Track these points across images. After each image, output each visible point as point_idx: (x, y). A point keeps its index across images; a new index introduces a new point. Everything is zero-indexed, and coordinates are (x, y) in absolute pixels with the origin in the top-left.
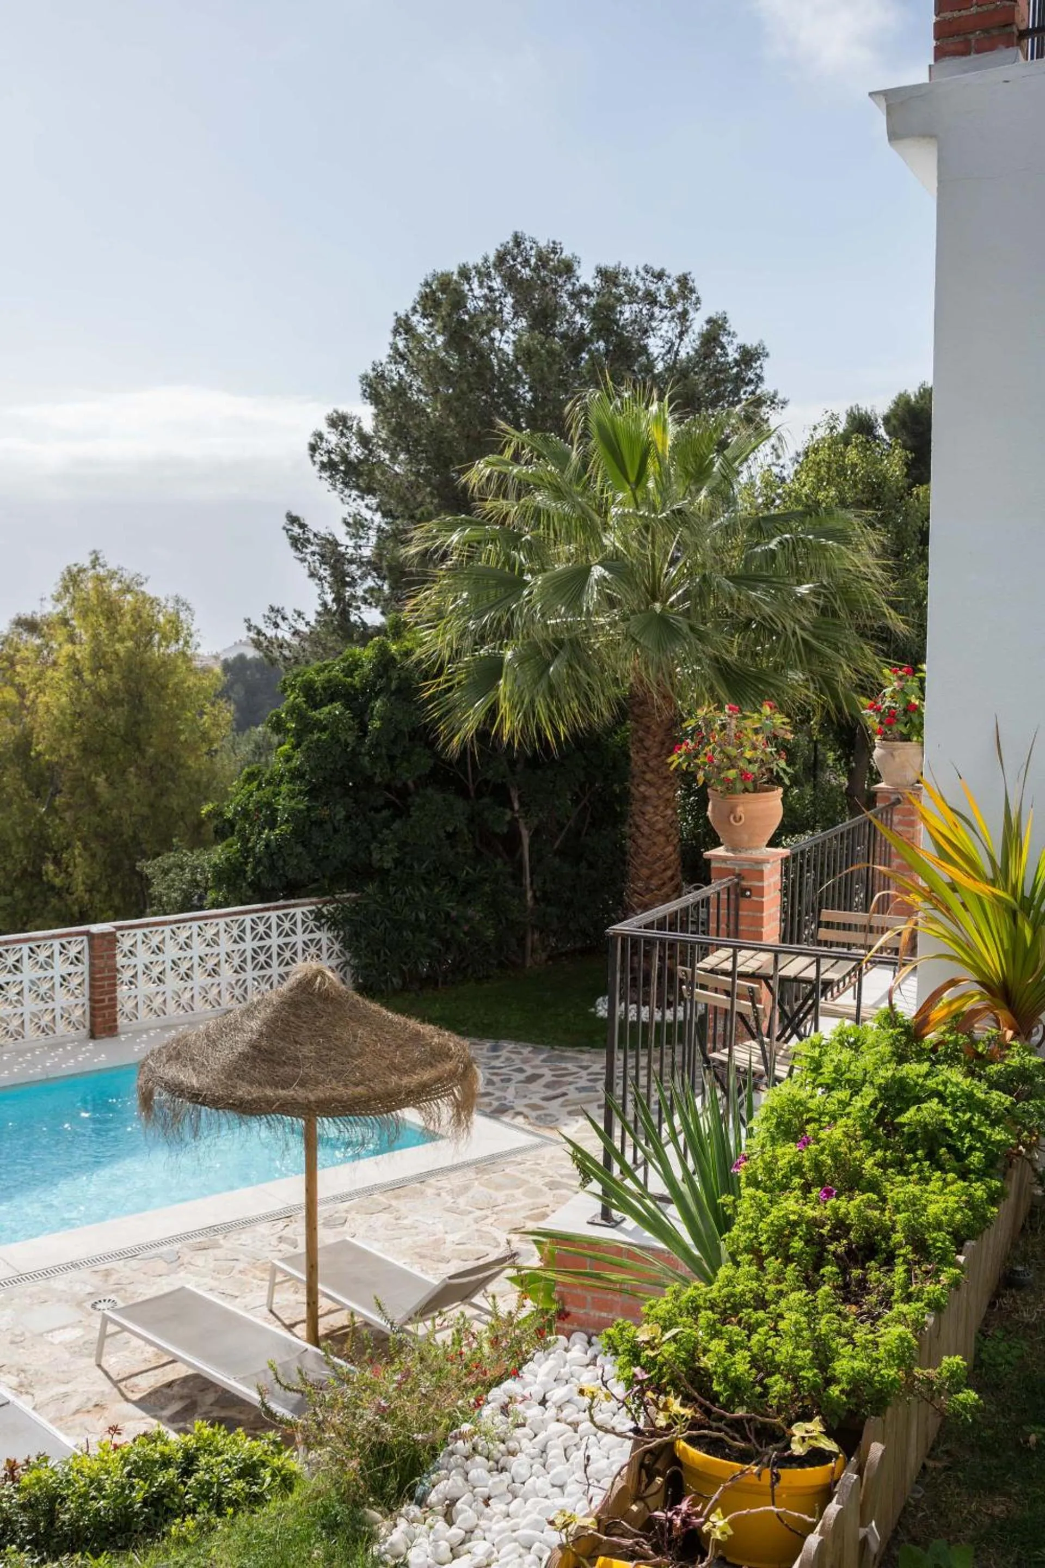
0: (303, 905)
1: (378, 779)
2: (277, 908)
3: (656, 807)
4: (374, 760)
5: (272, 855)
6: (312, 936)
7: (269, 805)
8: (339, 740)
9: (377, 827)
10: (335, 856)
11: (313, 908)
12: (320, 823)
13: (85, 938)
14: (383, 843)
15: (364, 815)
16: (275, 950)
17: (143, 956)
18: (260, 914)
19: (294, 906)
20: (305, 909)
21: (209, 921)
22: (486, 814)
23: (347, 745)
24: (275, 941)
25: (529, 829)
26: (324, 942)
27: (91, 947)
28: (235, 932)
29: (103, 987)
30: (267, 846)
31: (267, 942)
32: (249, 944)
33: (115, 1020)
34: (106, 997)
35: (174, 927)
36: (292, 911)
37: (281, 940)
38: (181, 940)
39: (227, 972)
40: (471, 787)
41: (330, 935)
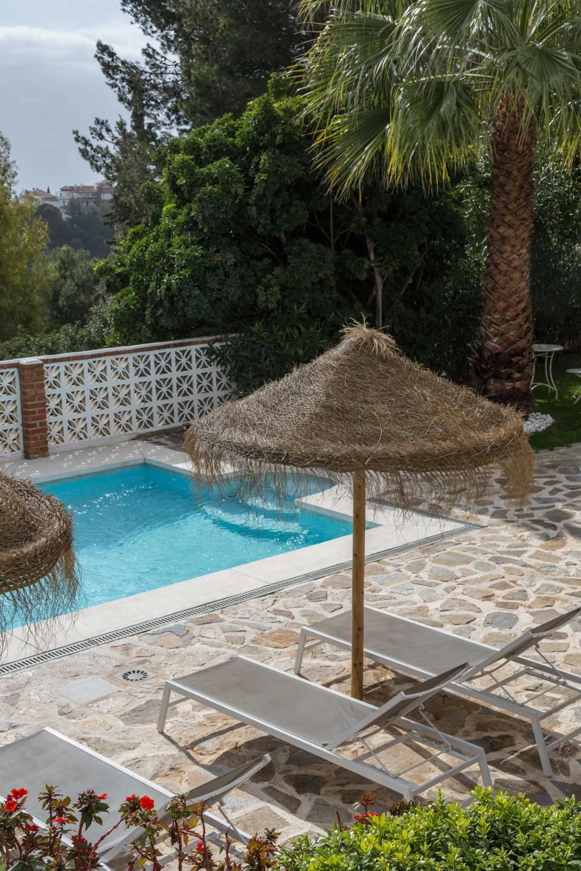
0: (197, 343)
1: (260, 230)
2: (175, 346)
3: (513, 246)
4: (260, 210)
5: (172, 297)
6: (204, 370)
7: (162, 254)
8: (229, 192)
9: (259, 273)
10: (227, 298)
11: (206, 345)
12: (213, 269)
13: (15, 370)
14: (267, 287)
15: (248, 263)
16: (174, 382)
17: (66, 387)
18: (162, 351)
19: (190, 344)
20: (198, 347)
21: (120, 356)
22: (348, 263)
23: (236, 196)
24: (174, 375)
25: (383, 277)
26: (214, 376)
27: (22, 378)
28: (142, 366)
29: (34, 412)
30: (168, 289)
31: (168, 376)
32: (153, 377)
33: (46, 442)
34: (38, 422)
35: (91, 361)
36: (188, 348)
37: (180, 374)
38: (97, 372)
39: (136, 403)
40: (332, 241)
41: (219, 369)
